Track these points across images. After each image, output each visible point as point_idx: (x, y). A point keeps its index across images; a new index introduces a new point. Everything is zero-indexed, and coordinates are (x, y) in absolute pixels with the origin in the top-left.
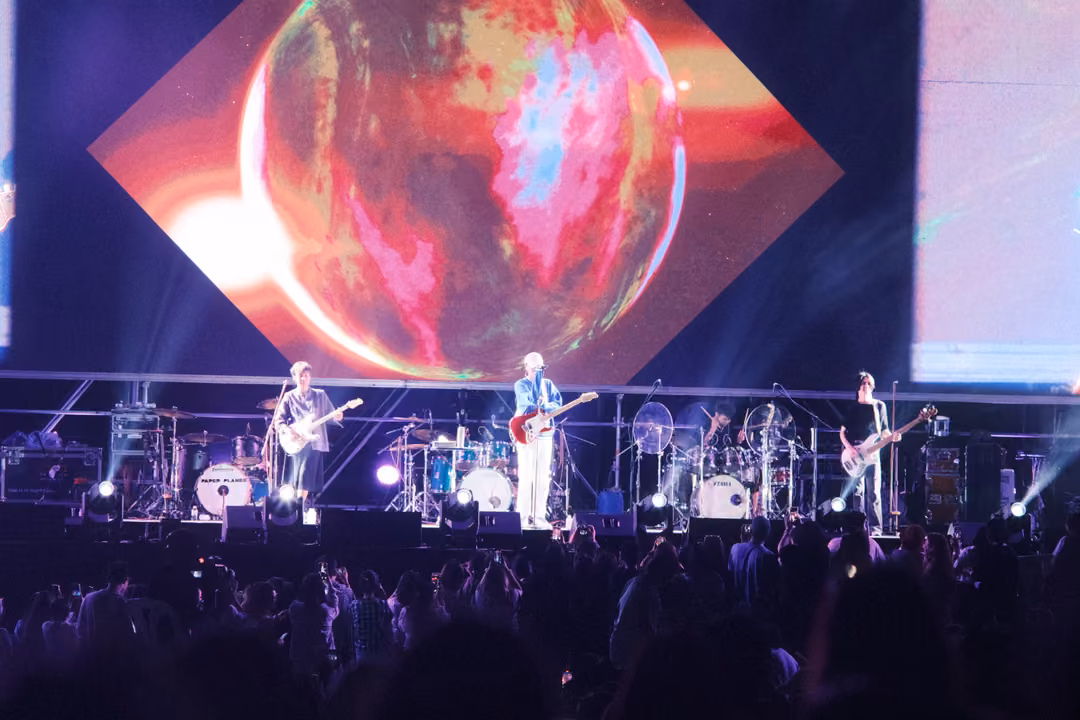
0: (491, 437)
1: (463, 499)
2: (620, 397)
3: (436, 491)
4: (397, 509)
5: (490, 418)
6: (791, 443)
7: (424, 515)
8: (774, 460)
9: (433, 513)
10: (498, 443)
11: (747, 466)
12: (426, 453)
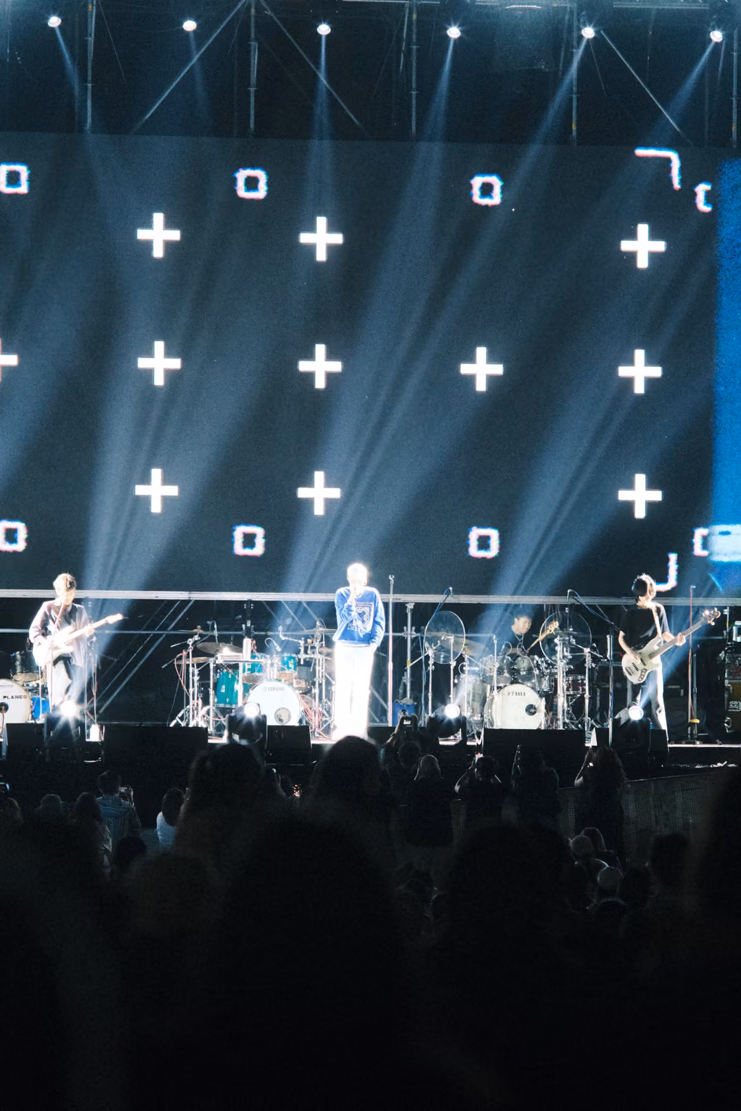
0: (279, 649)
1: (250, 713)
2: (410, 606)
3: (222, 705)
4: (183, 724)
5: (277, 631)
6: (587, 650)
7: (211, 730)
8: (569, 668)
9: (219, 728)
10: (285, 655)
11: (542, 675)
12: (212, 666)
